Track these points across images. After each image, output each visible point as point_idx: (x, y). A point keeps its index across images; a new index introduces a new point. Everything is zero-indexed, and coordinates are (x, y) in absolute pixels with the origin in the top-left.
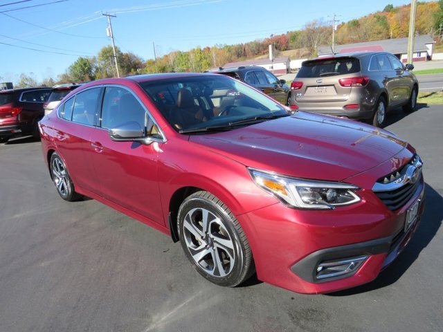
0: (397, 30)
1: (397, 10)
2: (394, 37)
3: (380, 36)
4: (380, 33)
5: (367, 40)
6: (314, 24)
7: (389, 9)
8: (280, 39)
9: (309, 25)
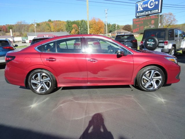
0: (54, 29)
1: (52, 22)
2: (53, 32)
3: (49, 30)
4: (49, 29)
5: (44, 32)
6: (21, 23)
7: (50, 21)
8: (2, 27)
9: (19, 23)
